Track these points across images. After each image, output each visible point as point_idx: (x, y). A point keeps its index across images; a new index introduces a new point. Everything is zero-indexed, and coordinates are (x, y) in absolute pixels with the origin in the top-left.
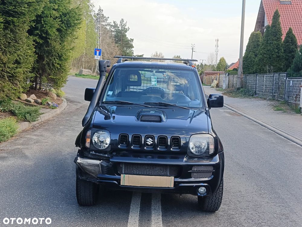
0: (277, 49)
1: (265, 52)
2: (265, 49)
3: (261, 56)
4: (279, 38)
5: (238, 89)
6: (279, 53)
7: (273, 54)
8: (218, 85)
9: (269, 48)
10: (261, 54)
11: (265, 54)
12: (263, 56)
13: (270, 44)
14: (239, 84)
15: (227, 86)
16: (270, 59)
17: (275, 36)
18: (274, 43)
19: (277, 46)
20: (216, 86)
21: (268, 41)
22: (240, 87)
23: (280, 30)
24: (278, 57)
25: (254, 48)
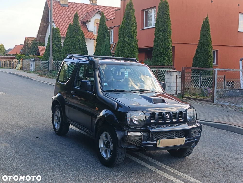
0: (78, 42)
1: (70, 44)
2: (69, 41)
3: (67, 47)
4: (79, 34)
5: (51, 72)
6: (80, 45)
7: (76, 46)
8: (22, 68)
9: (72, 41)
10: (67, 46)
11: (70, 45)
12: (69, 47)
13: (73, 38)
14: (51, 68)
15: (35, 69)
16: (74, 49)
17: (77, 32)
18: (76, 38)
19: (78, 40)
20: (20, 69)
21: (72, 35)
22: (52, 70)
23: (79, 28)
24: (80, 47)
25: (55, 40)
